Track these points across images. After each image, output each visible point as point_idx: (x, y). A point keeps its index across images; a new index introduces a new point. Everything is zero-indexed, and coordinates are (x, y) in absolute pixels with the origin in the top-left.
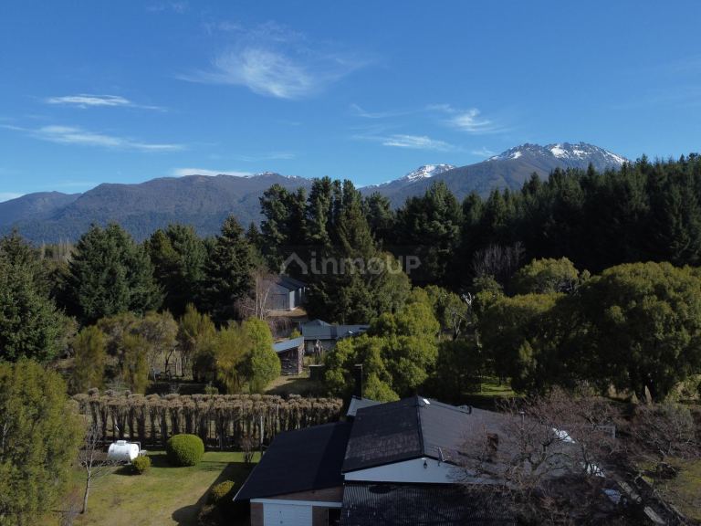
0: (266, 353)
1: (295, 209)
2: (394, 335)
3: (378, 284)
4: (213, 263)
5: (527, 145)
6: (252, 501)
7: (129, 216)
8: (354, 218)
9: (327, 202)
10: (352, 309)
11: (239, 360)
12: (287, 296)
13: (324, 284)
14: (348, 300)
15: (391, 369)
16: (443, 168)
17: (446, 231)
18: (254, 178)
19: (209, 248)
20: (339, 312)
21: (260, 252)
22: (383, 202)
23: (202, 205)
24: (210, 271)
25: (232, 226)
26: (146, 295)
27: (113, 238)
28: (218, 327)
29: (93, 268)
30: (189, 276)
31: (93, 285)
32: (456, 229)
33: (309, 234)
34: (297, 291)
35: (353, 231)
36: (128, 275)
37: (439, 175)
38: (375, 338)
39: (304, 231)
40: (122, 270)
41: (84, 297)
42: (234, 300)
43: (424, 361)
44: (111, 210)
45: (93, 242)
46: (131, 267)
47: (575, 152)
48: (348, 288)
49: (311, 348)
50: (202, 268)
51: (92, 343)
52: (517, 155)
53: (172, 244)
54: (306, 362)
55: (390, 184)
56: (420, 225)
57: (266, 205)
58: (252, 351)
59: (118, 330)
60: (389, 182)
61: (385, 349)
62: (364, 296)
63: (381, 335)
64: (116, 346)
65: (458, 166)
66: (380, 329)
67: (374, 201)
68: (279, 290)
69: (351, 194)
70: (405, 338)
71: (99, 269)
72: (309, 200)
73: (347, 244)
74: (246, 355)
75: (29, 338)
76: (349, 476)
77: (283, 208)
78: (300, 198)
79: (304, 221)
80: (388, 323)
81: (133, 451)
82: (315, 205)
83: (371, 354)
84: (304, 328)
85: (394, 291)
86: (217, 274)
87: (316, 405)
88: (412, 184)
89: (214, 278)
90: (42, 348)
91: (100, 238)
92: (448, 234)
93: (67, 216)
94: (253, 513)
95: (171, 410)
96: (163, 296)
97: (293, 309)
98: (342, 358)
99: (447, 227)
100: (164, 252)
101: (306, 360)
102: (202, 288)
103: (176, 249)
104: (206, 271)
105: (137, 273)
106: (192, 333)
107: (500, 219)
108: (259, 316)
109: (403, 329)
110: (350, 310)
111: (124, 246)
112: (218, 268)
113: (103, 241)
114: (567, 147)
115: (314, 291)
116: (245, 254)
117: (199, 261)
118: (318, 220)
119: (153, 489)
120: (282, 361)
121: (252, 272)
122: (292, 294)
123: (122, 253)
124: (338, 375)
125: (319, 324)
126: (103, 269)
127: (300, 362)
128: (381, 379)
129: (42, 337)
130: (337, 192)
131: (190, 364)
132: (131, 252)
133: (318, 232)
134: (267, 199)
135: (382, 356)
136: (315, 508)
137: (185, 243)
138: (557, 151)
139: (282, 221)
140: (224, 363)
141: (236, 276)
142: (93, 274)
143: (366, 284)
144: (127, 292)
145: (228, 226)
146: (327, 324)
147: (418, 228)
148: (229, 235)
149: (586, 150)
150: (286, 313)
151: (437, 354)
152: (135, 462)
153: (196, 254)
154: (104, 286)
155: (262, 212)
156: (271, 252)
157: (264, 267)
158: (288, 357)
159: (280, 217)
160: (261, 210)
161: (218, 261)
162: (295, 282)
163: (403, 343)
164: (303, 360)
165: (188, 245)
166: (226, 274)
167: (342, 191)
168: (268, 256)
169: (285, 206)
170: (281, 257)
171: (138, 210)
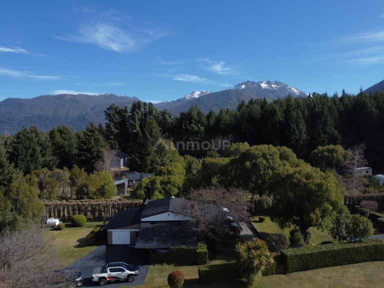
0: (111, 185)
1: (123, 116)
2: (166, 175)
3: (163, 154)
4: (82, 145)
5: (248, 82)
6: (108, 230)
8: (152, 124)
9: (140, 113)
10: (151, 166)
11: (99, 188)
12: (119, 161)
13: (137, 155)
14: (149, 162)
15: (164, 189)
16: (205, 93)
17: (197, 129)
18: (100, 96)
19: (79, 137)
20: (145, 167)
21: (105, 139)
22: (169, 114)
23: (69, 111)
24: (80, 149)
25: (92, 127)
26: (50, 161)
27: (33, 133)
28: (89, 174)
29: (25, 147)
30: (70, 151)
31: (24, 156)
32: (203, 128)
33: (131, 130)
34: (124, 159)
35: (151, 130)
36: (41, 151)
37: (203, 96)
38: (158, 177)
39: (128, 128)
40: (38, 149)
41: (20, 162)
42: (94, 163)
43: (177, 185)
44: (14, 113)
45: (24, 135)
46: (42, 147)
47: (273, 86)
48: (149, 157)
49: (131, 184)
50: (76, 148)
51: (32, 181)
52: (243, 86)
53: (61, 135)
54: (128, 190)
55: (176, 101)
56: (185, 126)
57: (108, 115)
58: (105, 184)
59: (42, 176)
60: (175, 100)
61: (161, 181)
62: (156, 160)
63: (160, 175)
64: (42, 183)
65: (213, 92)
66: (160, 173)
67: (163, 114)
68: (115, 158)
69: (152, 110)
70: (170, 176)
71: (27, 148)
72: (130, 112)
73: (148, 136)
74: (101, 186)
75: (5, 179)
76: (143, 220)
77: (117, 116)
78: (126, 111)
79: (128, 123)
80: (164, 171)
81: (57, 222)
82: (133, 115)
83: (156, 183)
84: (128, 175)
85: (171, 158)
86: (85, 151)
87: (132, 202)
88: (188, 101)
89: (83, 153)
90: (11, 183)
91: (28, 133)
92: (199, 130)
94: (108, 235)
95: (72, 205)
96: (58, 161)
97: (122, 168)
98: (144, 185)
99: (198, 128)
100: (57, 139)
101: (129, 189)
102: (76, 157)
103: (63, 138)
104: (79, 149)
105: (46, 150)
106: (76, 177)
107: (223, 123)
108: (106, 170)
109: (169, 173)
110: (150, 167)
111: (39, 137)
112: (85, 147)
113: (29, 135)
114: (268, 83)
115: (133, 158)
116: (99, 141)
117: (75, 144)
118: (135, 123)
119: (67, 234)
120: (118, 189)
121: (103, 150)
122: (122, 160)
123: (38, 141)
124: (142, 192)
125: (135, 173)
126: (29, 148)
127: (126, 189)
128: (159, 193)
129: (11, 178)
130: (145, 109)
131: (74, 192)
132: (43, 140)
133: (135, 128)
134: (108, 112)
135: (160, 184)
136: (131, 232)
137: (67, 135)
138: (263, 85)
139: (117, 123)
140: (92, 189)
141: (94, 151)
142: (24, 151)
143: (157, 155)
144: (41, 159)
145: (90, 127)
146: (138, 173)
147: (184, 127)
148: (90, 131)
149: (278, 85)
150: (119, 169)
151: (183, 183)
152: (59, 225)
153: (73, 141)
154: (30, 156)
155: (106, 118)
156: (111, 139)
157: (108, 147)
158: (121, 187)
159: (115, 121)
160: (105, 117)
161: (85, 144)
162: (124, 154)
163: (169, 178)
164: (127, 189)
165: (69, 136)
166: (89, 150)
167: (148, 108)
168: (109, 141)
169: (118, 115)
170: (116, 142)
171: (30, 114)
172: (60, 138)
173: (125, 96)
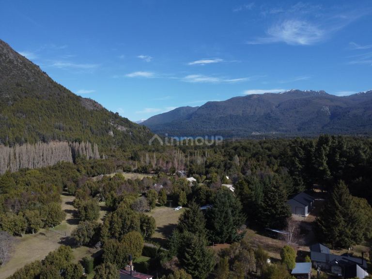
7: (220, 117)
8: (341, 190)
9: (328, 148)
12: (304, 209)
13: (323, 222)
20: (331, 238)
23: (256, 110)
24: (266, 203)
30: (256, 201)
33: (317, 167)
34: (309, 204)
35: (340, 196)
40: (230, 211)
44: (212, 114)
48: (337, 228)
53: (249, 186)
73: (337, 203)
77: (302, 152)
78: (311, 145)
84: (312, 254)
93: (193, 118)
96: (246, 219)
97: (307, 215)
100: (245, 191)
110: (337, 239)
112: (270, 203)
116: (283, 197)
118: (322, 160)
122: (307, 208)
125: (320, 249)
130: (334, 143)
134: (293, 145)
137: (254, 185)
139: (302, 158)
141: (278, 207)
150: (303, 219)
154: (223, 218)
159: (300, 156)
165: (256, 186)
166: (274, 207)
167: (337, 142)
168: (294, 177)
169: (303, 150)
170: (301, 178)
171: (224, 114)
172: (248, 189)
173: (311, 91)
